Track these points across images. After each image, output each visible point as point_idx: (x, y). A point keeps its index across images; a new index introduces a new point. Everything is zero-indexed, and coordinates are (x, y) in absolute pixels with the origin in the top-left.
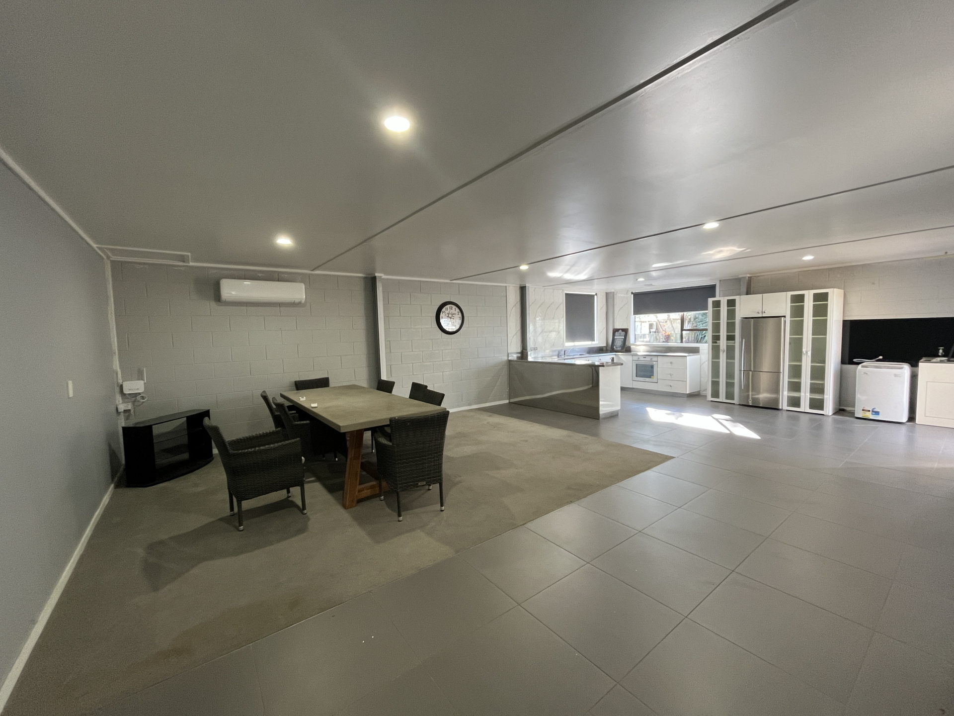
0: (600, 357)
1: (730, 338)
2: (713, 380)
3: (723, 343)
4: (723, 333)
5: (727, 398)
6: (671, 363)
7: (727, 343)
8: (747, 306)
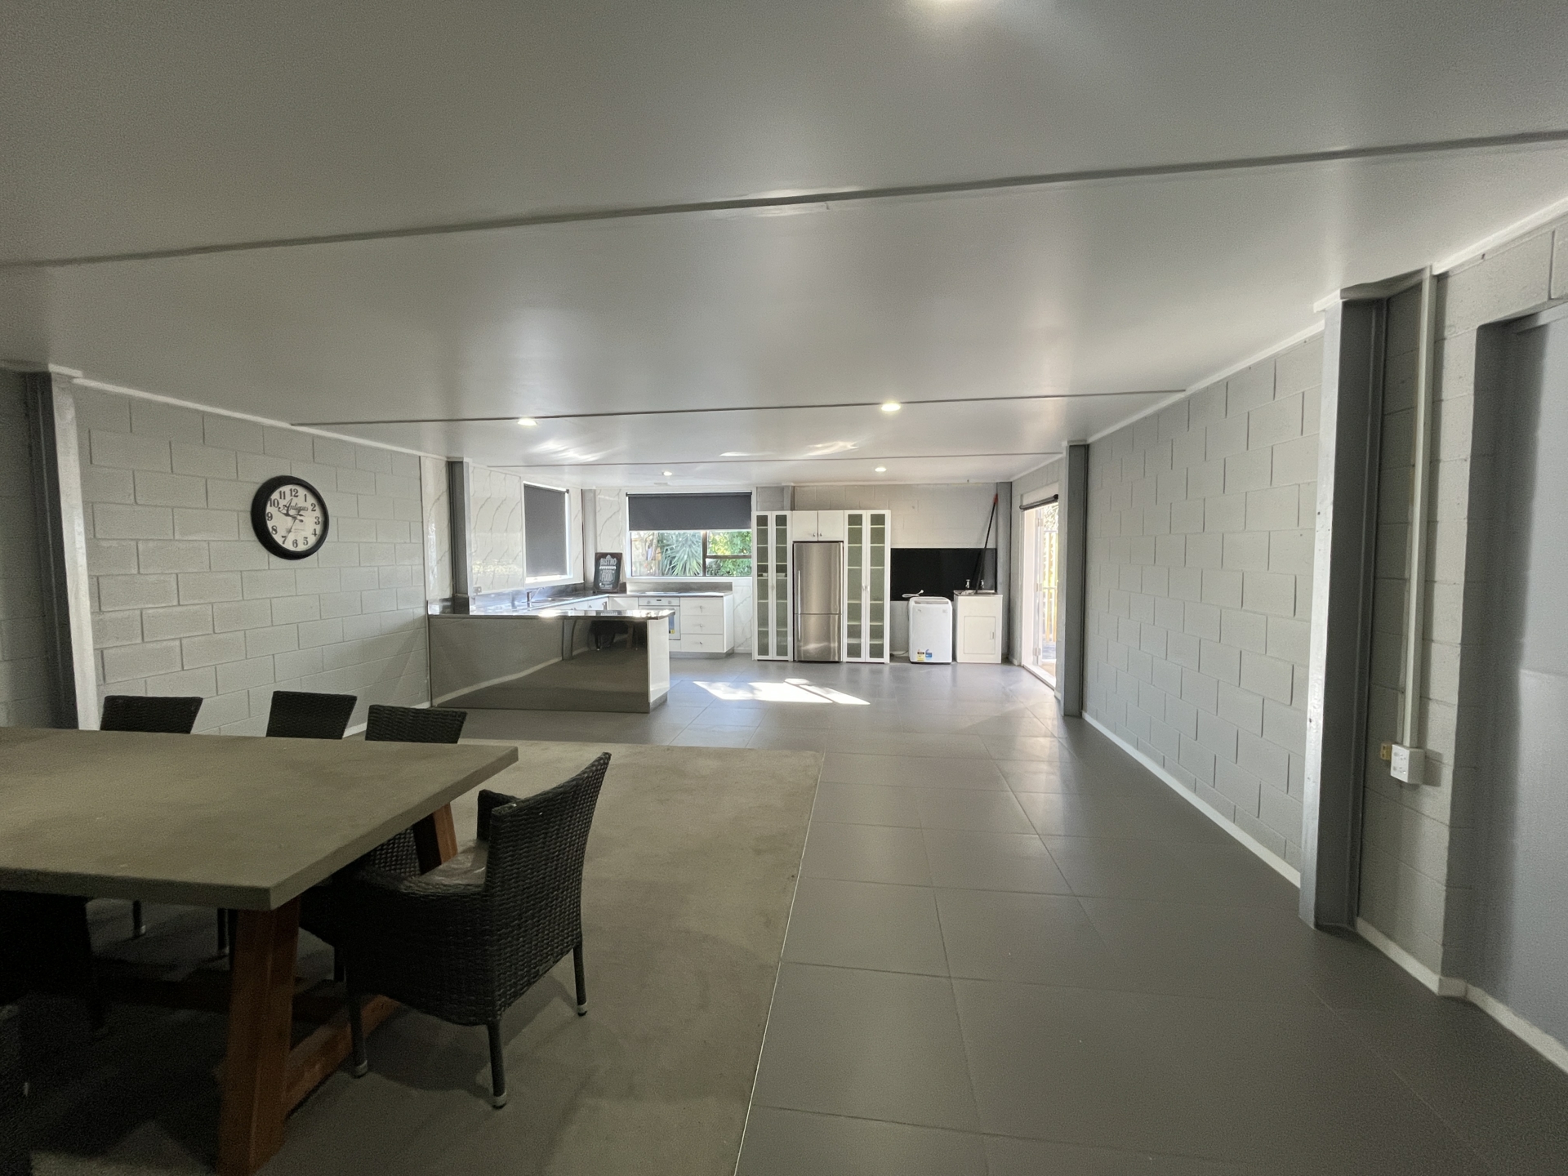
0: (590, 603)
1: (781, 569)
2: (760, 629)
3: (772, 576)
4: (772, 563)
5: (778, 654)
6: (701, 607)
7: (777, 576)
8: (802, 526)
